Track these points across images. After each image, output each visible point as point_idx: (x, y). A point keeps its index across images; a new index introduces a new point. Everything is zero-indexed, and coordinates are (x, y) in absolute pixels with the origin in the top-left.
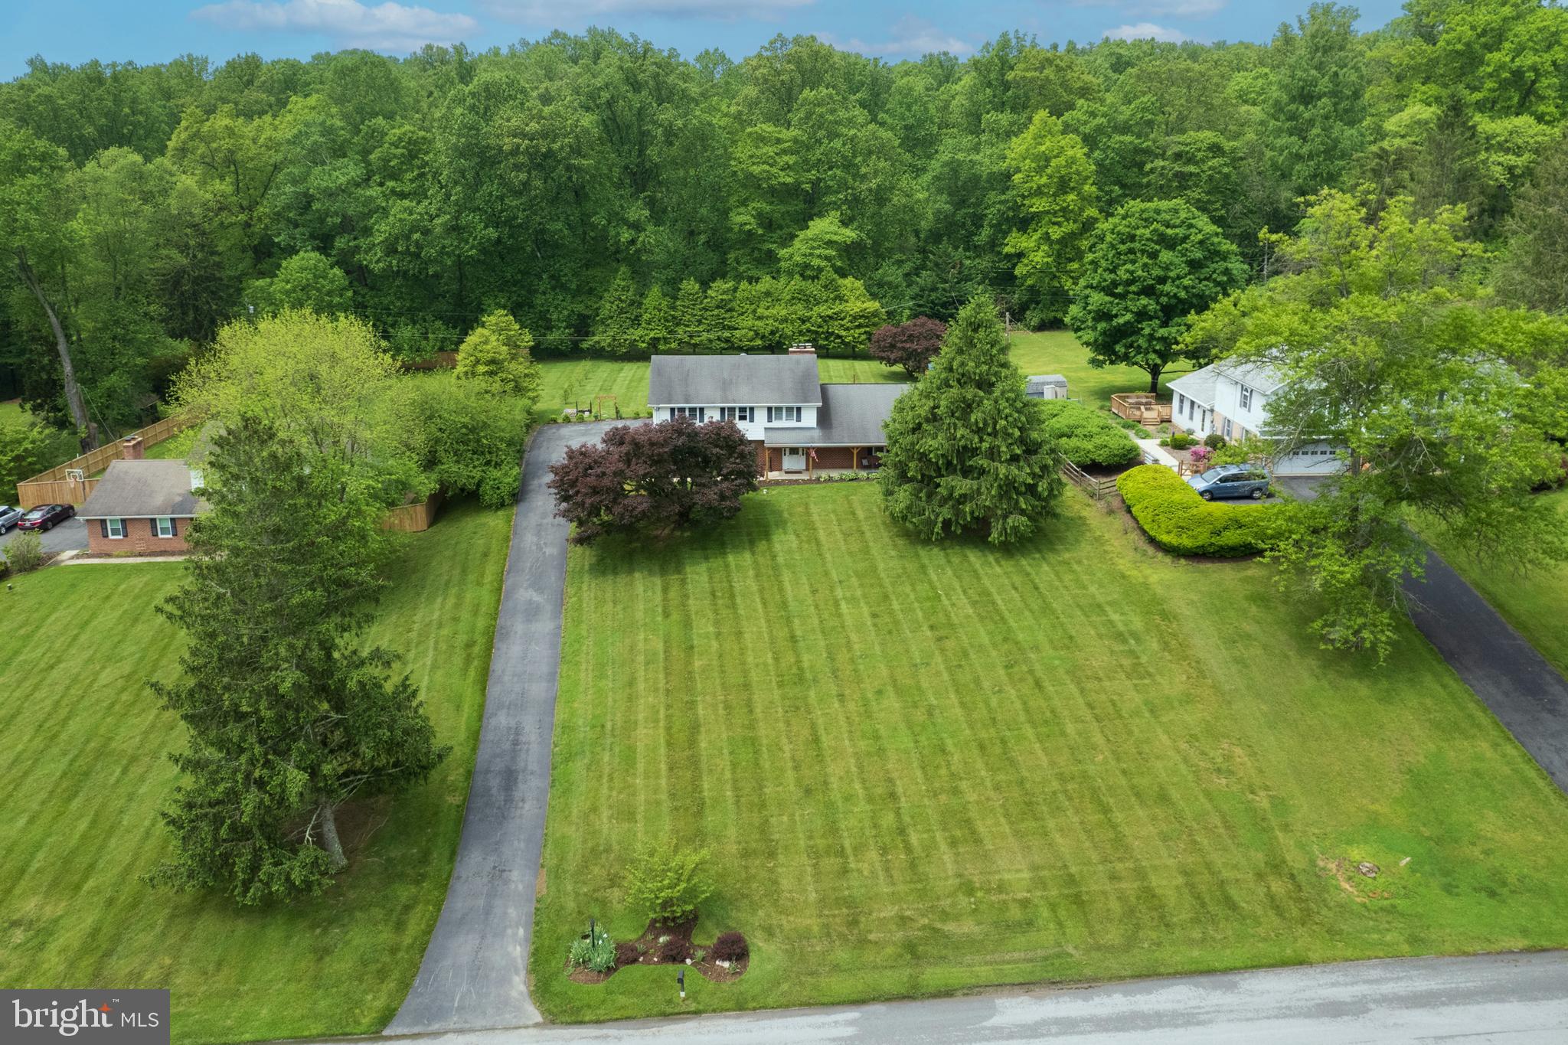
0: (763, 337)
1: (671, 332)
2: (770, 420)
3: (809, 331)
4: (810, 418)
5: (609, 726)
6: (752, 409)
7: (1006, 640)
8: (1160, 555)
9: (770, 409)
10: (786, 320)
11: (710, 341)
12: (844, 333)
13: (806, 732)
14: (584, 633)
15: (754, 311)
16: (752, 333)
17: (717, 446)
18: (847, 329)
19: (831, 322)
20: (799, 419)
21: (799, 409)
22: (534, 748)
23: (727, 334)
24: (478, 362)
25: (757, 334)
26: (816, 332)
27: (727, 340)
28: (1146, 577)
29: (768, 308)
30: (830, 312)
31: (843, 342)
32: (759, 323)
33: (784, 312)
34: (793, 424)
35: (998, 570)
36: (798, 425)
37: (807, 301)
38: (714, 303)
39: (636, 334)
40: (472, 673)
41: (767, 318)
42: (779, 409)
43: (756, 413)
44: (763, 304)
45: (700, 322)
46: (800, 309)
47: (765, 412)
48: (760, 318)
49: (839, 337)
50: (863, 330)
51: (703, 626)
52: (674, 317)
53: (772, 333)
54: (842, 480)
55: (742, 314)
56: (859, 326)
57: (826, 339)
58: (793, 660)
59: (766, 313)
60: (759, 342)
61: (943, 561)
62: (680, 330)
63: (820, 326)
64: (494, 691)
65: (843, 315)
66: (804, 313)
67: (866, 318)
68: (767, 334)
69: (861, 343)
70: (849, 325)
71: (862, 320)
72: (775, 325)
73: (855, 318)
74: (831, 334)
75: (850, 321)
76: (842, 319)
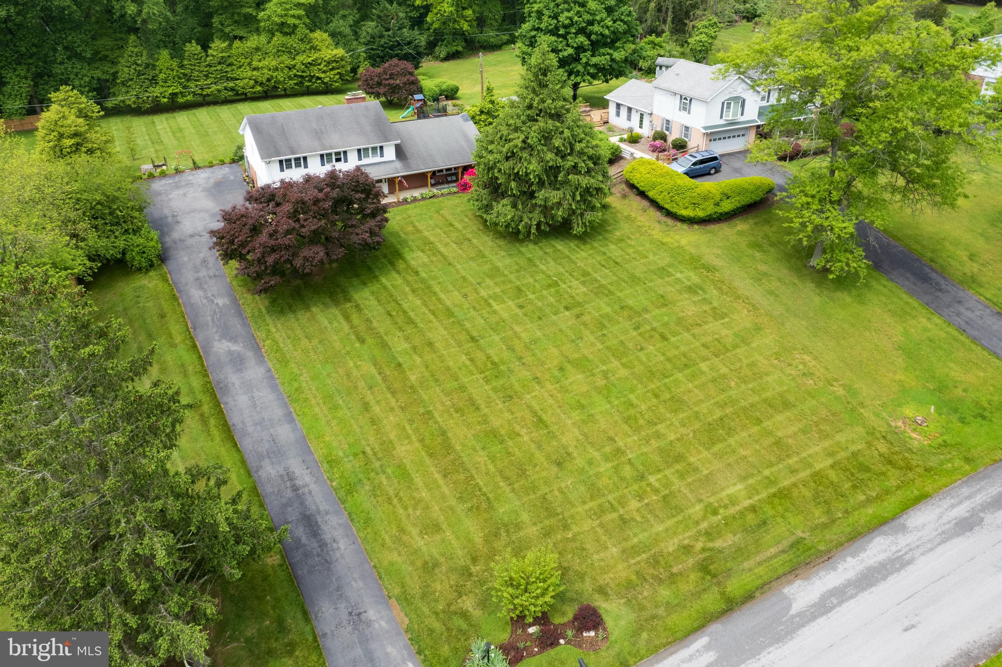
0: (261, 84)
1: (185, 87)
2: (360, 159)
3: (295, 76)
4: (390, 154)
5: (368, 450)
6: (345, 152)
7: (622, 308)
8: (679, 224)
9: (359, 151)
10: (277, 69)
11: (219, 91)
12: (322, 75)
13: (528, 416)
14: (296, 370)
15: (250, 64)
16: (252, 82)
17: (357, 192)
18: (324, 72)
19: (312, 68)
20: (382, 155)
21: (381, 148)
22: (314, 487)
23: (231, 84)
24: (61, 136)
25: (256, 82)
26: (302, 77)
27: (232, 89)
28: (678, 242)
29: (260, 61)
30: (310, 60)
31: (323, 82)
32: (255, 73)
33: (274, 63)
34: (378, 159)
35: (583, 254)
36: (382, 160)
37: (290, 53)
38: (216, 61)
39: (156, 91)
40: (215, 432)
41: (262, 68)
42: (366, 150)
43: (349, 154)
44: (256, 57)
45: (207, 76)
46: (286, 60)
47: (356, 153)
48: (254, 69)
49: (318, 78)
50: (336, 72)
51: (399, 345)
52: (184, 75)
53: (269, 80)
54: (423, 199)
55: (240, 67)
56: (332, 69)
57: (310, 81)
58: (484, 358)
59: (260, 64)
60: (259, 88)
61: (541, 253)
62: (192, 85)
63: (303, 72)
64: (246, 444)
65: (319, 61)
66: (290, 62)
67: (337, 62)
68: (264, 81)
69: (336, 82)
70: (325, 68)
71: (334, 64)
72: (267, 73)
73: (328, 63)
74: (312, 77)
75: (326, 66)
76: (319, 65)
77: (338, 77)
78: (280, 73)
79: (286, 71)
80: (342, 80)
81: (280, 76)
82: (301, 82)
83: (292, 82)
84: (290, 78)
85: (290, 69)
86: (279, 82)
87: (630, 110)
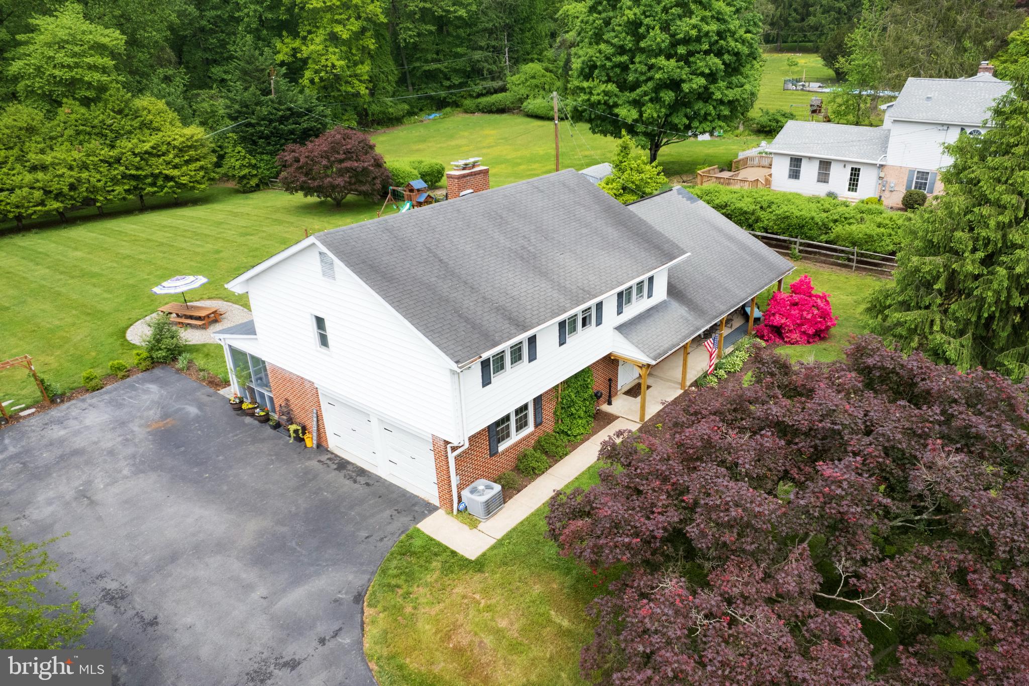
3: (124, 176)
10: (84, 167)
12: (176, 173)
15: (20, 159)
16: (37, 194)
18: (175, 167)
19: (153, 160)
25: (47, 193)
26: (136, 177)
29: (43, 152)
30: (147, 146)
31: (180, 186)
33: (74, 155)
37: (104, 136)
44: (32, 146)
46: (100, 149)
48: (35, 168)
49: (168, 178)
50: (198, 164)
53: (72, 187)
56: (187, 162)
57: (154, 184)
59: (47, 159)
63: (138, 168)
65: (164, 148)
66: (106, 152)
67: (195, 148)
68: (66, 189)
69: (199, 183)
70: (177, 160)
71: (192, 153)
72: (70, 176)
73: (181, 150)
74: (155, 177)
75: (176, 156)
76: (164, 154)
77: (202, 173)
78: (93, 173)
79: (104, 168)
80: (210, 179)
81: (93, 177)
82: (136, 188)
83: (119, 189)
84: (115, 181)
85: (110, 164)
86: (94, 190)
87: (825, 165)
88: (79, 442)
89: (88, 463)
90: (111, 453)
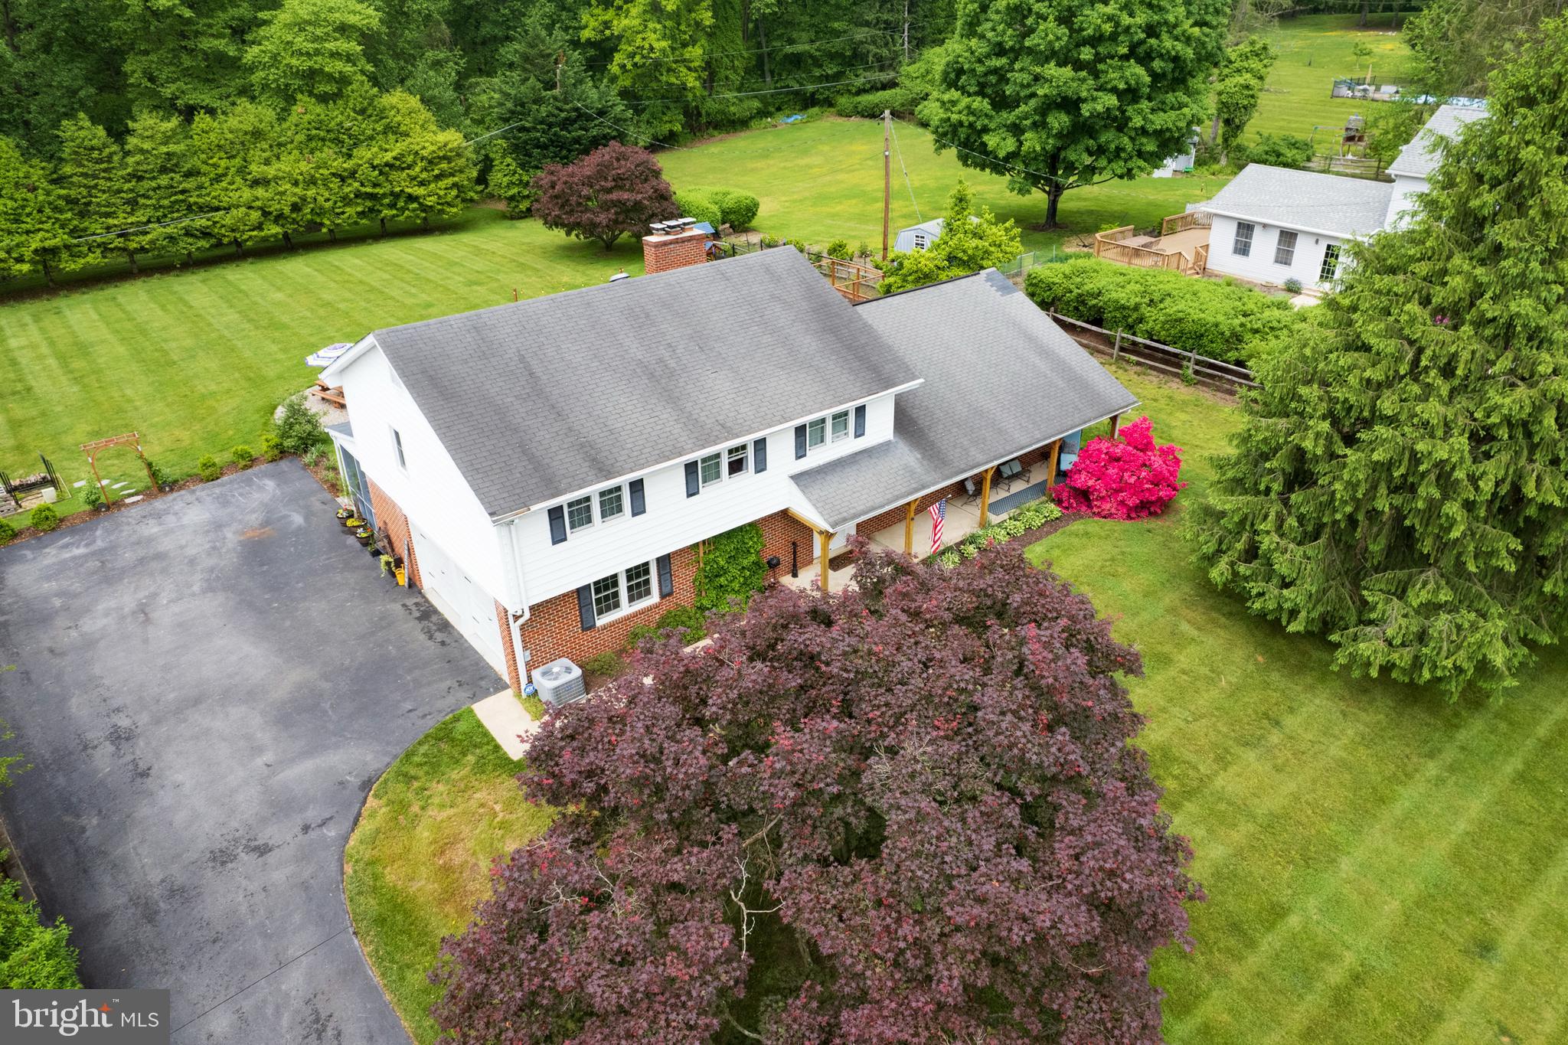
0: (279, 218)
1: (76, 232)
3: (358, 195)
10: (312, 182)
11: (171, 238)
12: (420, 191)
15: (242, 171)
16: (255, 215)
18: (422, 184)
19: (394, 175)
23: (201, 222)
25: (266, 214)
26: (372, 197)
27: (205, 234)
29: (267, 162)
30: (388, 157)
31: (424, 208)
32: (260, 192)
33: (303, 167)
37: (338, 141)
41: (276, 179)
44: (256, 154)
45: (133, 203)
46: (332, 159)
48: (256, 183)
49: (411, 198)
50: (450, 181)
53: (295, 208)
55: (218, 179)
56: (438, 178)
57: (392, 206)
59: (271, 171)
60: (274, 230)
62: (94, 225)
63: (375, 185)
65: (410, 159)
66: (339, 164)
67: (449, 160)
68: (287, 210)
69: (449, 204)
70: (424, 175)
71: (444, 165)
72: (293, 194)
73: (430, 162)
74: (396, 196)
75: (425, 169)
76: (409, 167)
77: (454, 192)
78: (322, 191)
79: (335, 183)
80: (464, 200)
81: (320, 195)
82: (371, 210)
83: (350, 211)
84: (346, 201)
85: (343, 180)
86: (320, 212)
87: (1288, 237)
88: (166, 545)
89: (164, 571)
90: (192, 562)
